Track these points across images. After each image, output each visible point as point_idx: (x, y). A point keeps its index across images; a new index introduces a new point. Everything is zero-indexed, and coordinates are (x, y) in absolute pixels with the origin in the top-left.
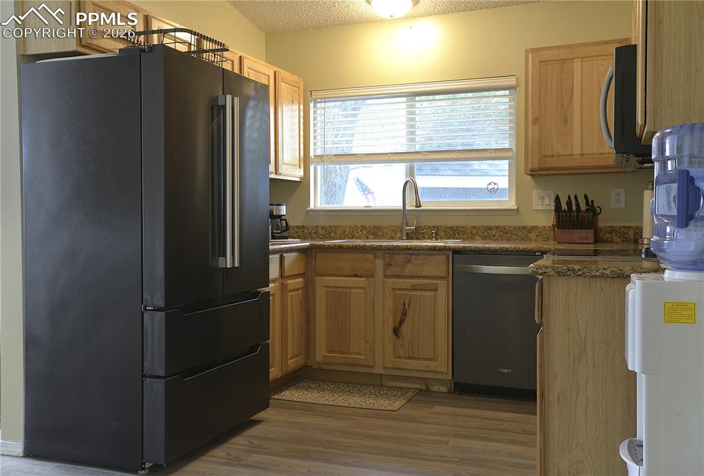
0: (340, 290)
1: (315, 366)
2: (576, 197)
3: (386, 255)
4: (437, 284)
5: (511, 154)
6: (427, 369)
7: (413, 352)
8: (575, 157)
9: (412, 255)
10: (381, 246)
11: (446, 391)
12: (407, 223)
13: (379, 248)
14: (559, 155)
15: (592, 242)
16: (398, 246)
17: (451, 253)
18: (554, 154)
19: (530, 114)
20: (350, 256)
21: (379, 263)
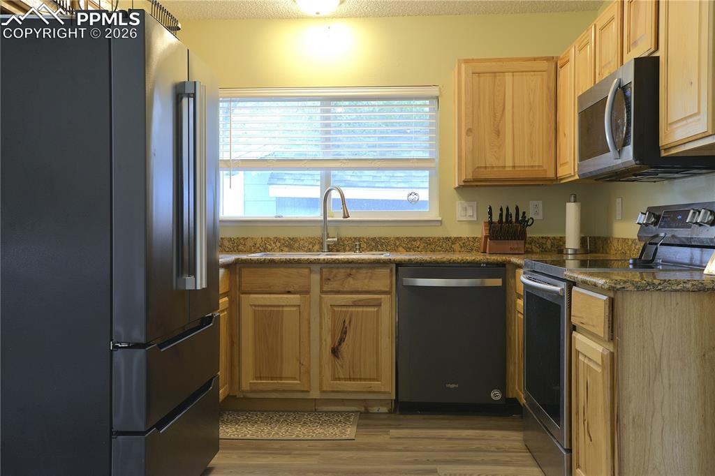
0: (270, 309)
1: (240, 395)
2: (507, 209)
3: (324, 270)
4: (381, 299)
5: (433, 165)
6: (369, 389)
7: (353, 372)
8: (507, 169)
9: (352, 268)
10: (319, 259)
11: (387, 411)
12: (328, 234)
13: (317, 262)
14: (493, 167)
15: (523, 252)
16: (337, 259)
17: (394, 266)
18: (488, 165)
19: (463, 124)
20: (282, 271)
21: (315, 278)
